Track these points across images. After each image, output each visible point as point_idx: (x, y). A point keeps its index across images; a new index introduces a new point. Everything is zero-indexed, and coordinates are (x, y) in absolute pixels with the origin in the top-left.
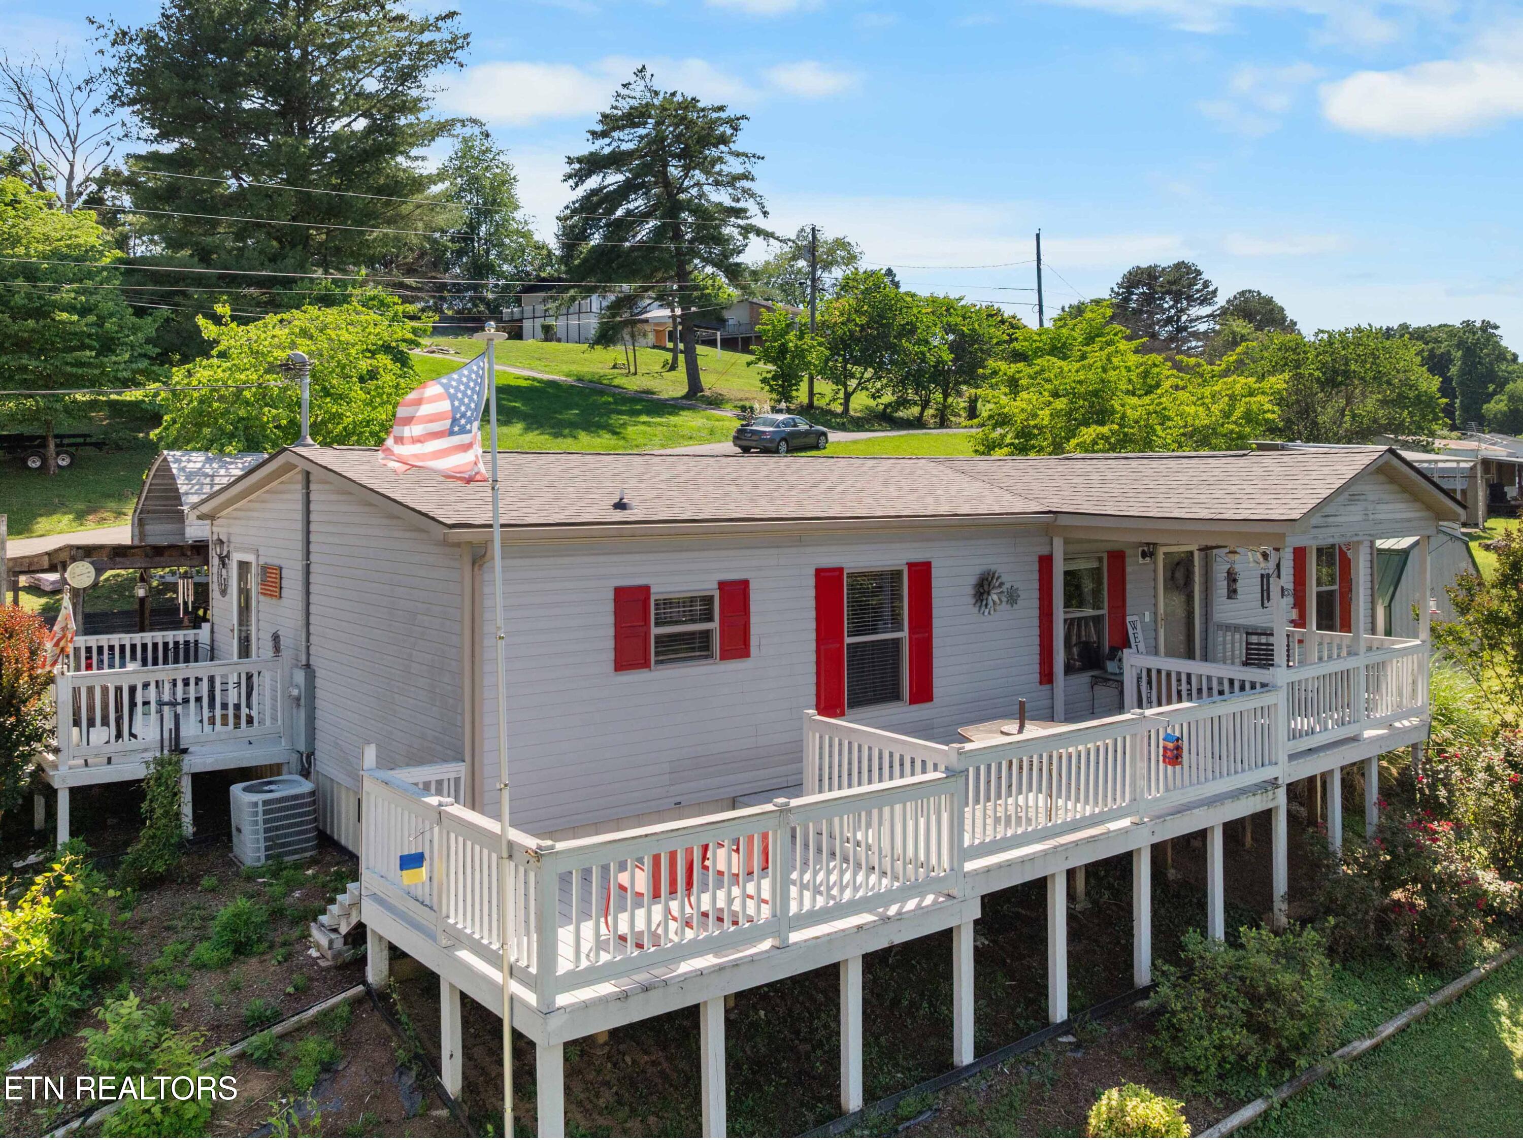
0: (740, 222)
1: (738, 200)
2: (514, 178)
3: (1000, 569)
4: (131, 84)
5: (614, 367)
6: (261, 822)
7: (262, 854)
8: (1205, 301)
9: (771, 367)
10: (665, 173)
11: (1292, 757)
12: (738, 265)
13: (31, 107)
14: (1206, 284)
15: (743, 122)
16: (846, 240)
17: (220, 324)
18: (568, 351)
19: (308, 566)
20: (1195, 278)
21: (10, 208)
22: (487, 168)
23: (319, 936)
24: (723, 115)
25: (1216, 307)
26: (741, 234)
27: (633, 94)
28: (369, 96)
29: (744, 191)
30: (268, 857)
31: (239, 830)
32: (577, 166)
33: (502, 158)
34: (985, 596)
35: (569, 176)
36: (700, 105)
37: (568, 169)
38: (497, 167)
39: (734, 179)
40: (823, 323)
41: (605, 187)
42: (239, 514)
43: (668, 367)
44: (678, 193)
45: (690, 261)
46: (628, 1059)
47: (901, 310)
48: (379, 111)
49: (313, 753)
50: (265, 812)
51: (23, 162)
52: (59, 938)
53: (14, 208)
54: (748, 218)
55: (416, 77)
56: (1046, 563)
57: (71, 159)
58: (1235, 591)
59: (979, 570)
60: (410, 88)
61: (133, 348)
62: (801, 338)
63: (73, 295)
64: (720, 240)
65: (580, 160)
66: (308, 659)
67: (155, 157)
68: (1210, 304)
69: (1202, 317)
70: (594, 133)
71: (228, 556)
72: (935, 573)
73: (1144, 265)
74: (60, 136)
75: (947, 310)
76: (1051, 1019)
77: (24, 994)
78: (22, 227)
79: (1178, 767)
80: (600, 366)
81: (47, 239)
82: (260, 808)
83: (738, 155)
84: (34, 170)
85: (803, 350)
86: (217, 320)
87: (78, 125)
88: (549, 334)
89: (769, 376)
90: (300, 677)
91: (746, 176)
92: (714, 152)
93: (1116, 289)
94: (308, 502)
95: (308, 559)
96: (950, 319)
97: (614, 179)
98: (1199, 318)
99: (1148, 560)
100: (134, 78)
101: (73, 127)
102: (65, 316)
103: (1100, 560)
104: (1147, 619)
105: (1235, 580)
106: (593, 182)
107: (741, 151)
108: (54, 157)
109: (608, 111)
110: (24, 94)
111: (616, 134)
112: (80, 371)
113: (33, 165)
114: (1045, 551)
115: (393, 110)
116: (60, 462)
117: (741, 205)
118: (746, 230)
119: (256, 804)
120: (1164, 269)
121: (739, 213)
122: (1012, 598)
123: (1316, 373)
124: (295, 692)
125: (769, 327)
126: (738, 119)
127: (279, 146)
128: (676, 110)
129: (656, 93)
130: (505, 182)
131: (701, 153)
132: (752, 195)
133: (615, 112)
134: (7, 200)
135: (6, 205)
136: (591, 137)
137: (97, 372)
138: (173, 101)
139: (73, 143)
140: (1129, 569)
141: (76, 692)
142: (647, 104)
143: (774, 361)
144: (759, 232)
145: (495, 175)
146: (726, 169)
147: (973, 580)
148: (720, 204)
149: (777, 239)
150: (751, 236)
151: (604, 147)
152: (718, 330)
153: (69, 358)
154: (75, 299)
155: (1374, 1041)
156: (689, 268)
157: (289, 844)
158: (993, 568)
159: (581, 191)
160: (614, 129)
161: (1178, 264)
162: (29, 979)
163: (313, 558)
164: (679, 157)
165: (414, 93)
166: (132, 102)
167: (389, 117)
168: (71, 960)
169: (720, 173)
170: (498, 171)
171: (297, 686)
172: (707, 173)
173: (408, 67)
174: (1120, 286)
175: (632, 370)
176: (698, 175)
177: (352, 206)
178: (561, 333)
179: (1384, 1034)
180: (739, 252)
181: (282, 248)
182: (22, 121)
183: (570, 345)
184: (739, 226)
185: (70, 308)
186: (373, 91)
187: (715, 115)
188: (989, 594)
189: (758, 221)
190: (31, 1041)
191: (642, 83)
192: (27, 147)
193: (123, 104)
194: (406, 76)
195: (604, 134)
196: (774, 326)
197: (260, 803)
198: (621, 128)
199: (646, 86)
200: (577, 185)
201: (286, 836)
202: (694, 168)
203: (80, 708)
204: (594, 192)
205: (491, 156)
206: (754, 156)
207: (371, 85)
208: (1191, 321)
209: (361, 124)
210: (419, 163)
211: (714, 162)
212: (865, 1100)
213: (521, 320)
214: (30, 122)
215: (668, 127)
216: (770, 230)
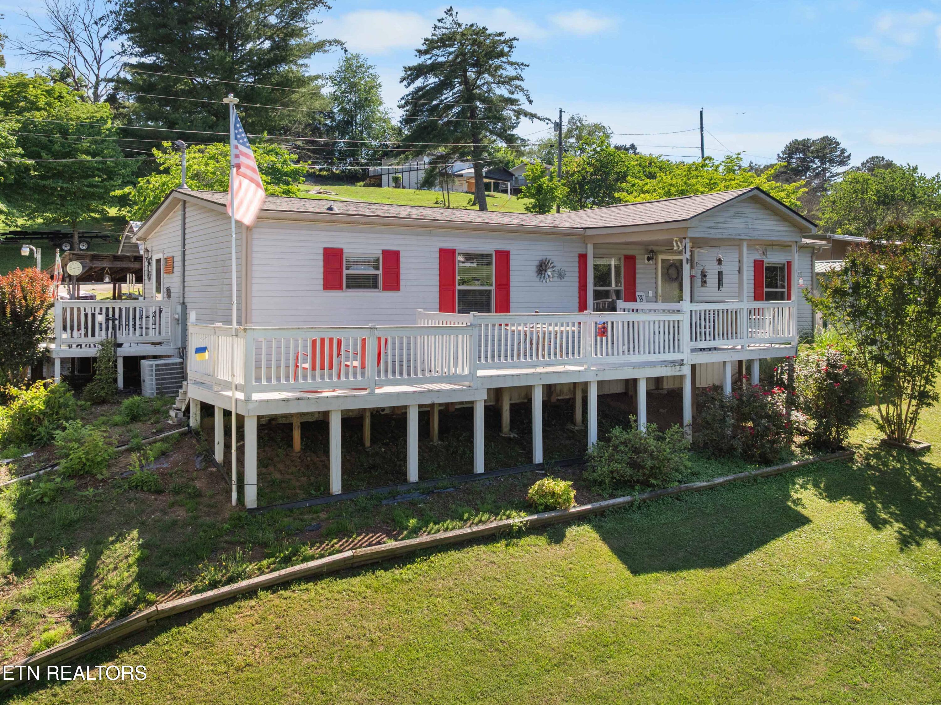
0: (513, 107)
1: (513, 93)
2: (379, 84)
3: (553, 259)
4: (127, 21)
5: (436, 203)
6: (154, 375)
7: (155, 392)
8: (842, 162)
9: (533, 200)
10: (465, 76)
11: (693, 350)
12: (513, 135)
13: (72, 41)
14: (843, 151)
15: (515, 42)
16: (603, 125)
17: (166, 153)
18: (409, 194)
19: (184, 251)
20: (835, 147)
21: (57, 101)
22: (361, 79)
23: (172, 413)
24: (502, 38)
25: (849, 167)
26: (515, 116)
27: (445, 26)
28: (272, 27)
29: (517, 87)
30: (157, 393)
31: (144, 381)
32: (409, 73)
33: (371, 71)
34: (543, 272)
35: (403, 79)
36: (488, 32)
37: (403, 74)
38: (368, 77)
39: (509, 80)
40: (567, 172)
41: (427, 85)
42: (157, 234)
43: (471, 203)
44: (473, 89)
45: (480, 133)
46: (309, 459)
47: (617, 163)
48: (278, 36)
49: (185, 348)
50: (156, 370)
51: (68, 76)
52: (47, 403)
53: (60, 101)
54: (519, 105)
55: (301, 15)
56: (583, 258)
57: (97, 73)
58: (705, 282)
59: (540, 258)
60: (297, 22)
61: (124, 177)
62: (551, 180)
63: (88, 144)
64: (501, 119)
65: (410, 69)
66: (184, 300)
67: (141, 66)
68: (846, 165)
69: (840, 174)
70: (420, 51)
71: (151, 258)
72: (512, 257)
73: (800, 138)
74: (90, 59)
75: (650, 164)
76: (534, 462)
77: (30, 426)
78: (64, 111)
79: (604, 338)
80: (427, 202)
81: (78, 118)
82: (154, 368)
83: (512, 64)
84: (74, 81)
85: (552, 189)
86: (165, 152)
87: (101, 52)
88: (397, 183)
89: (530, 206)
90: (179, 309)
91: (518, 78)
92: (497, 62)
93: (781, 155)
94: (184, 218)
95: (184, 248)
96: (651, 170)
97: (432, 80)
98: (837, 174)
99: (651, 262)
100: (129, 18)
101: (98, 53)
102: (84, 156)
103: (620, 259)
104: (650, 295)
105: (705, 276)
106: (419, 83)
107: (514, 61)
108: (87, 72)
109: (429, 37)
110: (68, 33)
111: (434, 52)
112: (92, 190)
113: (74, 77)
114: (583, 251)
115: (286, 35)
116: (81, 247)
117: (514, 97)
118: (518, 113)
119: (151, 366)
120: (813, 141)
121: (513, 102)
122: (561, 275)
123: (874, 197)
124: (177, 316)
125: (530, 173)
126: (511, 40)
127: (214, 56)
128: (472, 35)
129: (460, 25)
130: (373, 87)
131: (488, 62)
132: (522, 90)
133: (434, 37)
134: (56, 96)
135: (55, 99)
136: (418, 54)
137: (102, 191)
138: (151, 30)
139: (98, 63)
140: (638, 266)
141: (64, 310)
142: (454, 32)
143: (533, 196)
144: (526, 114)
145: (366, 82)
146: (505, 73)
147: (536, 263)
148: (501, 96)
149: (538, 118)
150: (522, 117)
151: (427, 60)
152: (509, 181)
153: (86, 182)
154: (90, 147)
155: (709, 483)
156: (481, 136)
157: (169, 388)
158: (549, 257)
159: (412, 88)
160: (434, 48)
161: (824, 138)
162: (33, 419)
163: (186, 247)
164: (474, 66)
165: (301, 25)
166: (127, 32)
167: (284, 40)
168: (53, 414)
169: (501, 76)
170: (368, 79)
171: (178, 314)
172: (493, 76)
173: (296, 8)
174: (784, 153)
175: (447, 205)
176: (487, 77)
177: (259, 94)
178: (406, 183)
179: (716, 482)
180: (514, 127)
181: (218, 120)
182: (67, 51)
183: (411, 190)
184: (514, 111)
185: (87, 153)
186: (274, 23)
187: (497, 38)
188: (546, 271)
189: (526, 107)
190: (33, 447)
191: (451, 18)
192: (70, 66)
193: (122, 33)
194: (296, 14)
195: (426, 52)
196: (533, 172)
197: (154, 366)
198: (438, 47)
199: (453, 20)
200: (409, 85)
201: (167, 383)
202: (483, 73)
203: (66, 318)
204: (420, 89)
205: (364, 70)
206: (522, 64)
207: (273, 20)
208: (832, 176)
209: (267, 44)
210: (304, 69)
211: (498, 68)
212: (420, 477)
213: (381, 175)
214: (72, 51)
215: (467, 46)
216: (533, 112)
